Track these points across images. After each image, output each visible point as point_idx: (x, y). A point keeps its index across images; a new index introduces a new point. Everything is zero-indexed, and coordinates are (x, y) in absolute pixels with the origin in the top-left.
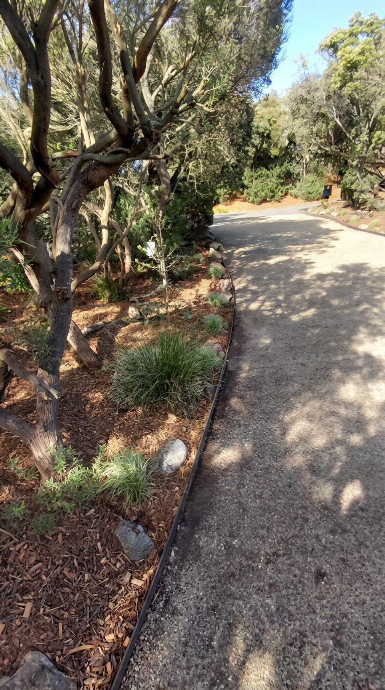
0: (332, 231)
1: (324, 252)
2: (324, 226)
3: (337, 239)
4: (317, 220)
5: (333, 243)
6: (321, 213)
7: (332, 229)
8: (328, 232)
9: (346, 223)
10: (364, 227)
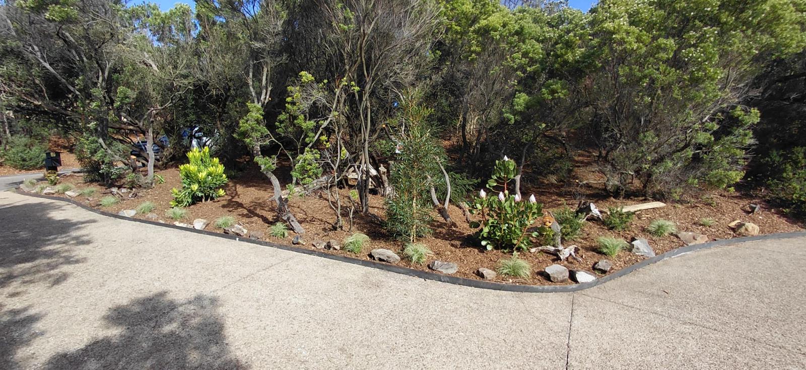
0: (76, 224)
1: (63, 277)
2: (57, 215)
3: (88, 242)
4: (40, 204)
5: (80, 251)
6: (45, 191)
7: (75, 220)
8: (65, 227)
9: (96, 207)
10: (131, 213)
